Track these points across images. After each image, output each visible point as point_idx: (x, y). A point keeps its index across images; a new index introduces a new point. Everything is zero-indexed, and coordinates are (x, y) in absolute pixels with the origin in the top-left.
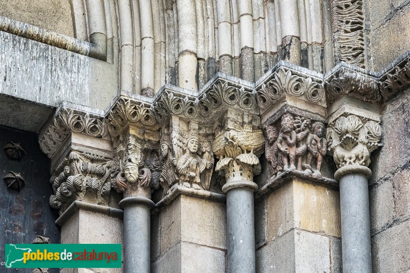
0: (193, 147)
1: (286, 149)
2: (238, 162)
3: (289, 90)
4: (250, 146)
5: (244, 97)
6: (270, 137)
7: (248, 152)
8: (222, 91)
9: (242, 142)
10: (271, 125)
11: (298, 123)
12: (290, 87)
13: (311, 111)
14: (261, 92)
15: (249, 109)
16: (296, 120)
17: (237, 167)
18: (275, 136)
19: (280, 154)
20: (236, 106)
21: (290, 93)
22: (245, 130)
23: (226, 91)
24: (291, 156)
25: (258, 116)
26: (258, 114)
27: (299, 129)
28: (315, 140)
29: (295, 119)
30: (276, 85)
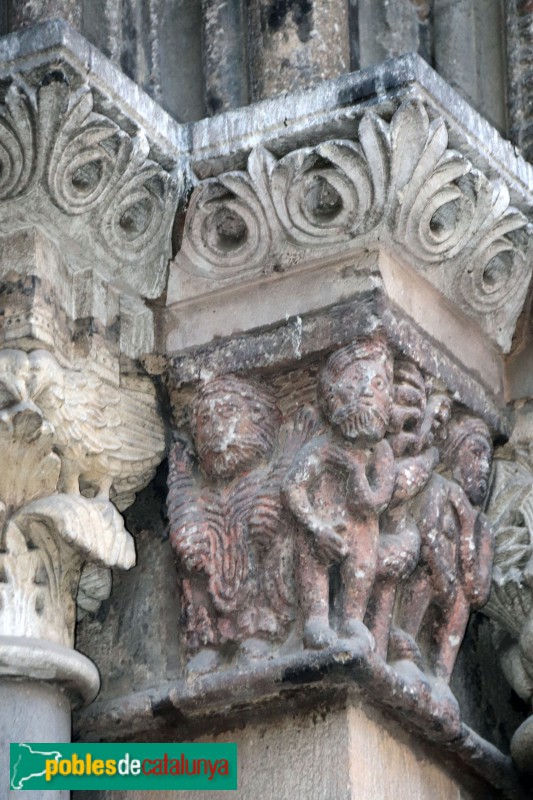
1: (341, 529)
3: (410, 222)
4: (103, 460)
5: (134, 190)
6: (231, 436)
7: (88, 489)
8: (57, 127)
9: (76, 431)
10: (243, 375)
11: (409, 404)
12: (418, 204)
13: (458, 353)
14: (235, 188)
15: (132, 257)
16: (405, 387)
18: (255, 438)
19: (284, 547)
20: (78, 227)
21: (407, 239)
22: (95, 367)
23: (72, 135)
24: (360, 574)
25: (149, 303)
26: (154, 293)
27: (410, 436)
28: (455, 511)
29: (398, 379)
30: (354, 173)
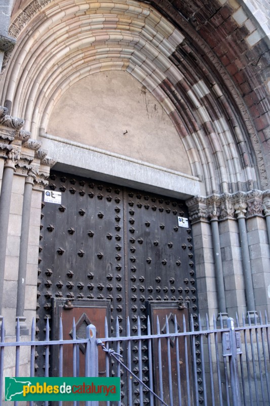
0: (230, 207)
2: (242, 212)
4: (244, 208)
5: (244, 196)
14: (248, 195)
17: (242, 213)
20: (242, 198)
22: (243, 204)
